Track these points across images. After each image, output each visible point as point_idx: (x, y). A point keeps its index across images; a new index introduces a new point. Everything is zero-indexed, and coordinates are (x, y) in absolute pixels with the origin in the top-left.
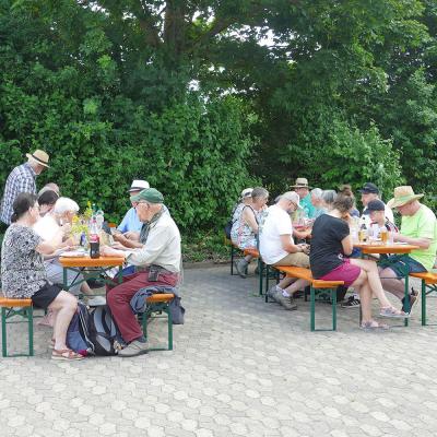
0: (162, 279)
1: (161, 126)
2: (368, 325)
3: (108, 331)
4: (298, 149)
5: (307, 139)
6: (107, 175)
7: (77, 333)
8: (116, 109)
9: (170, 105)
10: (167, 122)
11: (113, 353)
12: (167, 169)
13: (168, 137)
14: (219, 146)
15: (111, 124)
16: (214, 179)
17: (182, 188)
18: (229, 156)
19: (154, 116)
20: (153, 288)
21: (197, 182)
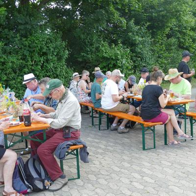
0: (72, 135)
1: (27, 45)
2: (173, 143)
3: (39, 174)
4: (85, 55)
5: (89, 50)
6: (3, 69)
7: (19, 179)
8: (5, 36)
9: (31, 35)
10: (30, 42)
11: (45, 189)
12: (32, 65)
13: (32, 50)
14: (55, 54)
15: (3, 44)
16: (54, 70)
17: (41, 74)
18: (60, 59)
19: (24, 39)
20: (69, 143)
21: (46, 71)
